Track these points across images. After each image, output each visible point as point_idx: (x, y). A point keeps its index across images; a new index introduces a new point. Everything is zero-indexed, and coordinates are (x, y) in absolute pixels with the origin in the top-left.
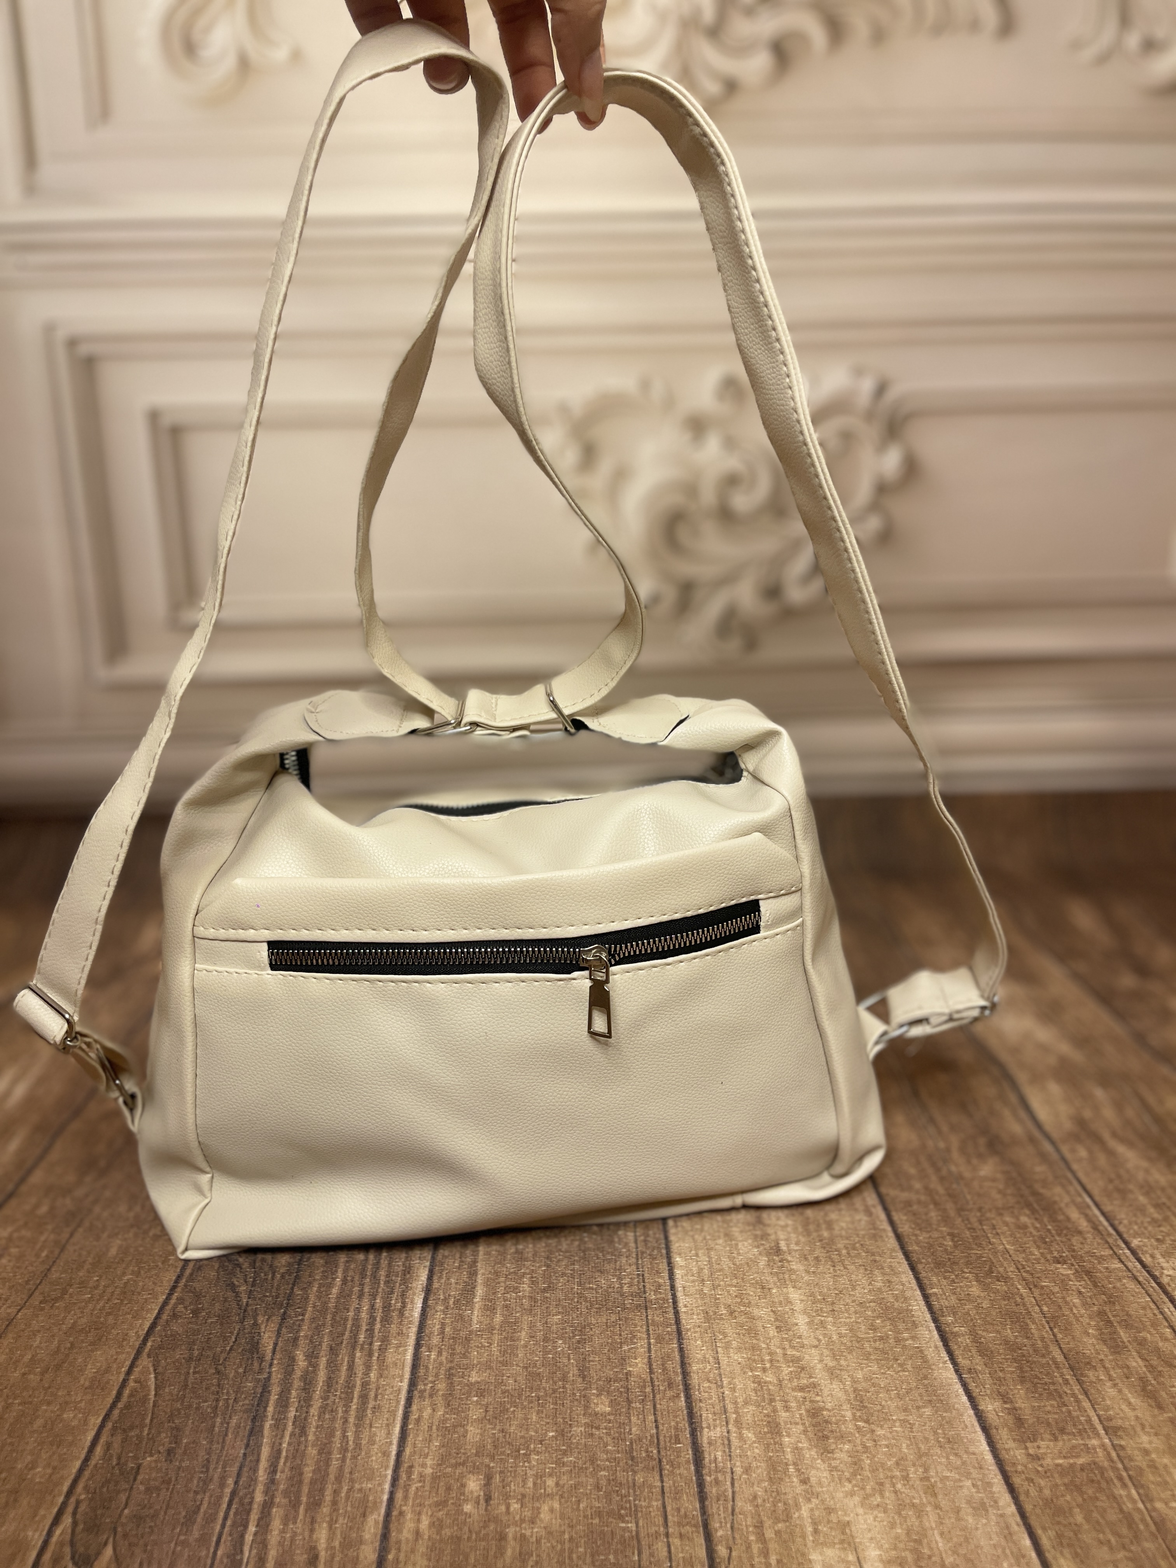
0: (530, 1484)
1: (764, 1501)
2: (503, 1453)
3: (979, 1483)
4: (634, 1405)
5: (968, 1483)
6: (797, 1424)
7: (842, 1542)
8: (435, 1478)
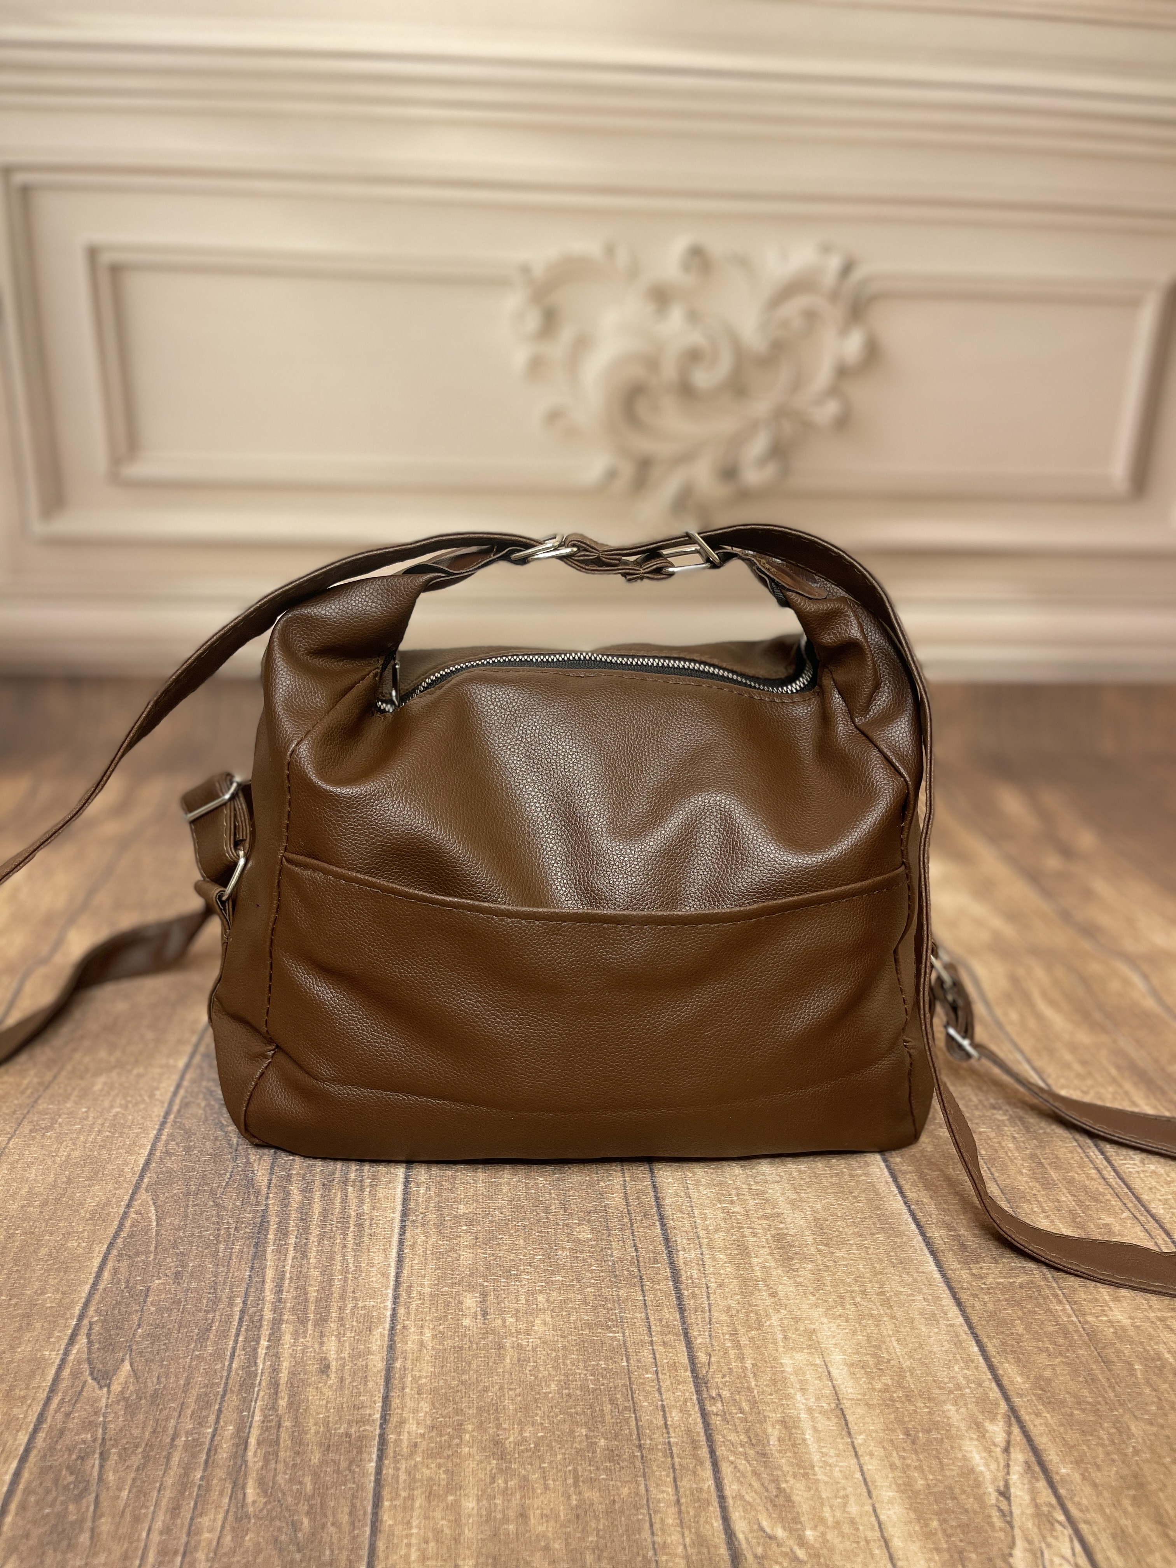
0: (523, 1301)
1: (738, 1312)
2: (494, 1274)
3: (930, 1297)
4: (613, 1232)
5: (921, 1297)
6: (763, 1247)
7: (810, 1347)
8: (433, 1296)
